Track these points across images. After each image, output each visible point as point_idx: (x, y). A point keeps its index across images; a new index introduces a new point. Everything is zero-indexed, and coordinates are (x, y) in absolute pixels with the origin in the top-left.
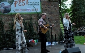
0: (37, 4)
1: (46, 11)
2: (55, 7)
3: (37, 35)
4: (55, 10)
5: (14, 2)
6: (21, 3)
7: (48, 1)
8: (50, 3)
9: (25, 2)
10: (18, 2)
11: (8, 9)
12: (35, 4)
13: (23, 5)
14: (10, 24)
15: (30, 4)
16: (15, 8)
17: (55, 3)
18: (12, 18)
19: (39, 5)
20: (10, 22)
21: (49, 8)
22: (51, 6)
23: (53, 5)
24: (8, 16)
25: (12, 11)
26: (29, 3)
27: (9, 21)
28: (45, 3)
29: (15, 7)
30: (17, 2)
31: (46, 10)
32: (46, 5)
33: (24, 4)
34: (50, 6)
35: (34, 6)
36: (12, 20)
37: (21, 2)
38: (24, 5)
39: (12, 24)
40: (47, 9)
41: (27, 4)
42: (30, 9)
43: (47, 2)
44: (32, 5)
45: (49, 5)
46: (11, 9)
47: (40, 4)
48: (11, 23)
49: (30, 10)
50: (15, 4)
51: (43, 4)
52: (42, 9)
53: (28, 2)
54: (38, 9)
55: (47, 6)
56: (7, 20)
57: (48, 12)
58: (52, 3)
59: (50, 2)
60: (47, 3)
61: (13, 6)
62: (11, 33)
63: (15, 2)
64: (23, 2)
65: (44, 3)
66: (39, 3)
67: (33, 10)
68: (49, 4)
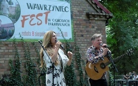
0: (65, 24)
1: (82, 38)
2: (99, 31)
5: (21, 18)
6: (35, 21)
7: (87, 19)
8: (90, 23)
9: (43, 18)
10: (29, 17)
11: (8, 30)
12: (61, 23)
13: (38, 24)
14: (10, 62)
15: (51, 22)
16: (23, 30)
17: (99, 23)
18: (16, 49)
19: (69, 25)
20: (11, 58)
21: (87, 31)
22: (92, 29)
23: (96, 27)
24: (6, 45)
25: (16, 36)
26: (49, 20)
27: (10, 56)
28: (81, 22)
29: (23, 26)
30: (26, 18)
31: (82, 36)
32: (82, 27)
33: (40, 22)
34: (88, 29)
35: (59, 26)
36: (15, 53)
37: (35, 18)
38: (41, 24)
39: (15, 61)
40: (83, 33)
41: (46, 23)
43: (85, 20)
44: (56, 24)
45: (87, 27)
46: (13, 31)
47: (70, 23)
48: (13, 59)
50: (23, 22)
51: (76, 24)
52: (74, 33)
53: (48, 18)
54: (66, 33)
55: (83, 29)
56: (6, 54)
57: (86, 40)
58: (93, 23)
59: (90, 21)
60: (85, 22)
61: (18, 24)
62: (13, 81)
63: (24, 17)
64: (39, 17)
65: (78, 22)
66: (68, 21)
67: (57, 35)
68: (88, 24)
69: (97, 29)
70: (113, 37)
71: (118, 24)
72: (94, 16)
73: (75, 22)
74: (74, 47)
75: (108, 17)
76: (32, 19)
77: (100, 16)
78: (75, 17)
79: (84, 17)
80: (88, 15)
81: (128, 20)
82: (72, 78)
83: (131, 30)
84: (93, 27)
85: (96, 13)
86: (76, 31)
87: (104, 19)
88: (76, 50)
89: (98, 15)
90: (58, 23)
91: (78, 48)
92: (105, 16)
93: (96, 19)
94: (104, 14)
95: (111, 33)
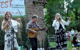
0: (21, 7)
1: (31, 15)
2: (40, 11)
3: (21, 41)
4: (40, 14)
7: (33, 4)
8: (35, 7)
9: (9, 4)
12: (19, 6)
13: (6, 7)
15: (13, 6)
17: (40, 6)
19: (23, 8)
22: (36, 10)
26: (12, 5)
28: (30, 6)
31: (31, 14)
32: (30, 9)
33: (7, 6)
34: (34, 10)
35: (18, 8)
37: (4, 4)
38: (7, 7)
40: (31, 12)
41: (10, 7)
42: (14, 11)
44: (16, 7)
45: (33, 9)
47: (24, 7)
49: (14, 13)
51: (27, 7)
52: (26, 12)
54: (22, 12)
58: (37, 7)
60: (32, 6)
64: (6, 3)
65: (28, 6)
66: (23, 6)
67: (17, 13)
68: (34, 7)
69: (39, 10)
70: (48, 15)
71: (51, 7)
72: (37, 3)
73: (27, 6)
74: (27, 20)
75: (45, 3)
76: (2, 4)
77: (40, 3)
78: (26, 3)
79: (31, 3)
80: (34, 2)
81: (56, 5)
82: (26, 37)
83: (58, 11)
84: (37, 9)
85: (38, 1)
86: (27, 11)
87: (42, 4)
88: (27, 21)
89: (39, 2)
90: (17, 6)
91: (29, 21)
92: (43, 3)
93: (38, 4)
94: (43, 2)
95: (48, 12)
